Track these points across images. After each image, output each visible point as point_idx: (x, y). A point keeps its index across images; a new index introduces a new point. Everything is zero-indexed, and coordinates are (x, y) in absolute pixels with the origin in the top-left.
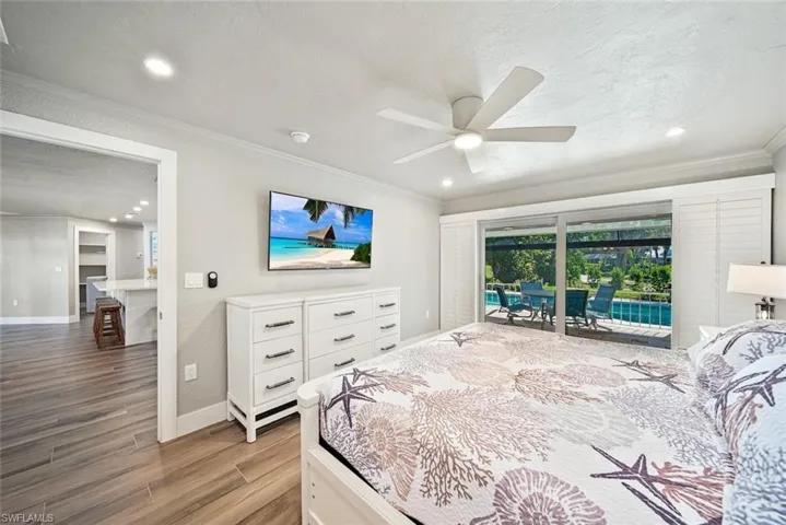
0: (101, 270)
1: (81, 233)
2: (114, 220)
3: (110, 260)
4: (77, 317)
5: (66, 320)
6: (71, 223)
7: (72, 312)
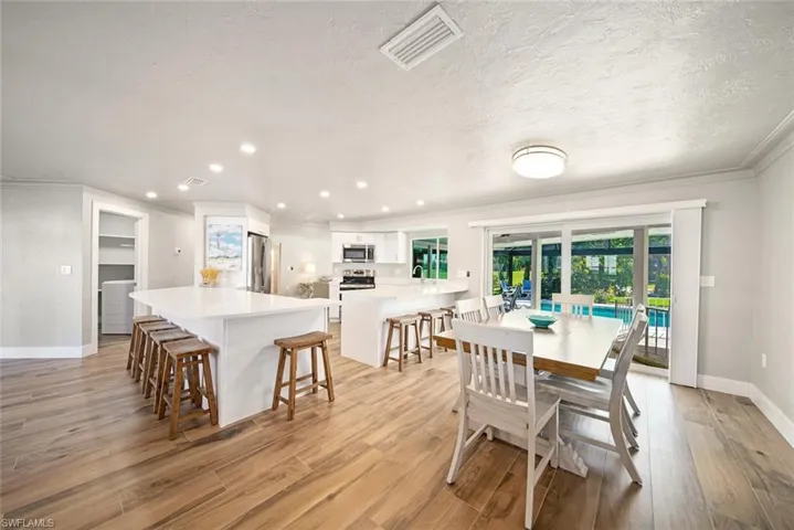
0: (128, 272)
1: (102, 213)
2: (152, 195)
3: (141, 257)
4: (93, 348)
5: (76, 352)
6: (87, 197)
7: (86, 340)
